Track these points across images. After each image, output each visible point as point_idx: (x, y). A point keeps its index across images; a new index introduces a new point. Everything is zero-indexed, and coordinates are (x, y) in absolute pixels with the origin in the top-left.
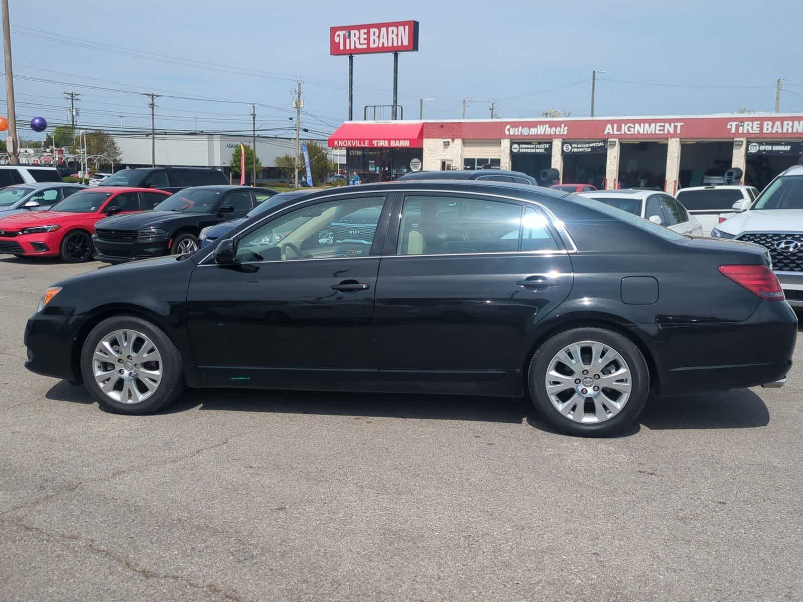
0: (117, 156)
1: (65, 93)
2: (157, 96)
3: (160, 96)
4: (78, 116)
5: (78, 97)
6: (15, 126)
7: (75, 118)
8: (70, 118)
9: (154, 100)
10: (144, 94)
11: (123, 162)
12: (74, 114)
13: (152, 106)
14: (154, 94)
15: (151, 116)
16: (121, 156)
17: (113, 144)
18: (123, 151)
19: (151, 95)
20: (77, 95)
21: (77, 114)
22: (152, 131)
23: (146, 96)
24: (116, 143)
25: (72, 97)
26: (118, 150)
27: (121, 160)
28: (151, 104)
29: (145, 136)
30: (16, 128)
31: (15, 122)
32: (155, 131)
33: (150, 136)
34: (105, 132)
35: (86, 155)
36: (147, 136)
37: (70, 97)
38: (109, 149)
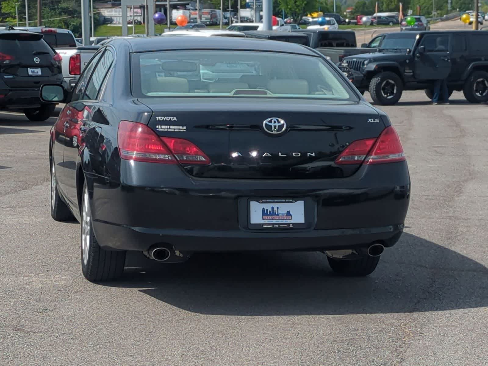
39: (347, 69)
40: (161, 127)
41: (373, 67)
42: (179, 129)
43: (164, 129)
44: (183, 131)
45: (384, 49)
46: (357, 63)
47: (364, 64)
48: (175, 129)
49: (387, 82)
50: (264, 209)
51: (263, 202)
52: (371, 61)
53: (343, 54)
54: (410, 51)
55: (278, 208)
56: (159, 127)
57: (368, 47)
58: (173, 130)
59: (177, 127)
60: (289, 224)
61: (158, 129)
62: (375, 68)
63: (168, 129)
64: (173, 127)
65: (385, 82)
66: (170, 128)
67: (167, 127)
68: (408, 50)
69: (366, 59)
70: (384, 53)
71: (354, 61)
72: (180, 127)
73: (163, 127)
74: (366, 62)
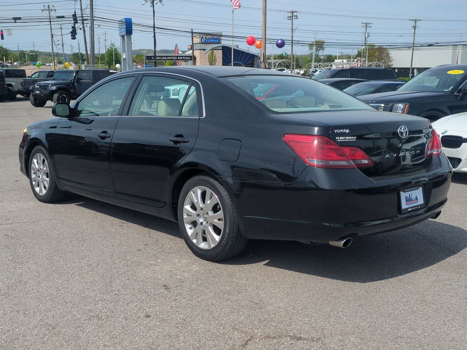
0: (390, 62)
1: (362, 23)
2: (419, 20)
3: (421, 20)
4: (368, 38)
5: (370, 25)
6: (266, 41)
7: (366, 39)
8: (364, 40)
9: (416, 23)
10: (410, 20)
11: (393, 67)
12: (366, 36)
13: (415, 27)
14: (417, 19)
15: (413, 34)
16: (393, 62)
17: (388, 54)
18: (394, 59)
19: (415, 20)
20: (369, 24)
21: (368, 36)
22: (413, 44)
23: (412, 21)
24: (391, 54)
25: (366, 25)
26: (391, 58)
27: (392, 65)
28: (414, 26)
29: (408, 48)
30: (266, 43)
31: (265, 40)
32: (415, 44)
33: (411, 48)
34: (385, 47)
35: (367, 62)
36: (409, 48)
37: (365, 26)
38: (385, 58)
39: (39, 89)
40: (339, 138)
41: (54, 88)
42: (352, 139)
43: (342, 139)
44: (354, 140)
45: (55, 79)
46: (44, 86)
47: (48, 87)
48: (349, 139)
49: (63, 96)
50: (406, 196)
51: (407, 192)
52: (53, 85)
53: (22, 81)
54: (72, 80)
55: (412, 195)
56: (338, 138)
57: (31, 78)
58: (348, 140)
59: (350, 138)
60: (418, 206)
61: (337, 140)
62: (56, 89)
63: (344, 139)
64: (348, 138)
65: (61, 96)
66: (346, 139)
67: (344, 138)
68: (71, 79)
69: (50, 84)
70: (55, 81)
71: (42, 85)
72: (352, 138)
73: (341, 138)
74: (50, 86)
